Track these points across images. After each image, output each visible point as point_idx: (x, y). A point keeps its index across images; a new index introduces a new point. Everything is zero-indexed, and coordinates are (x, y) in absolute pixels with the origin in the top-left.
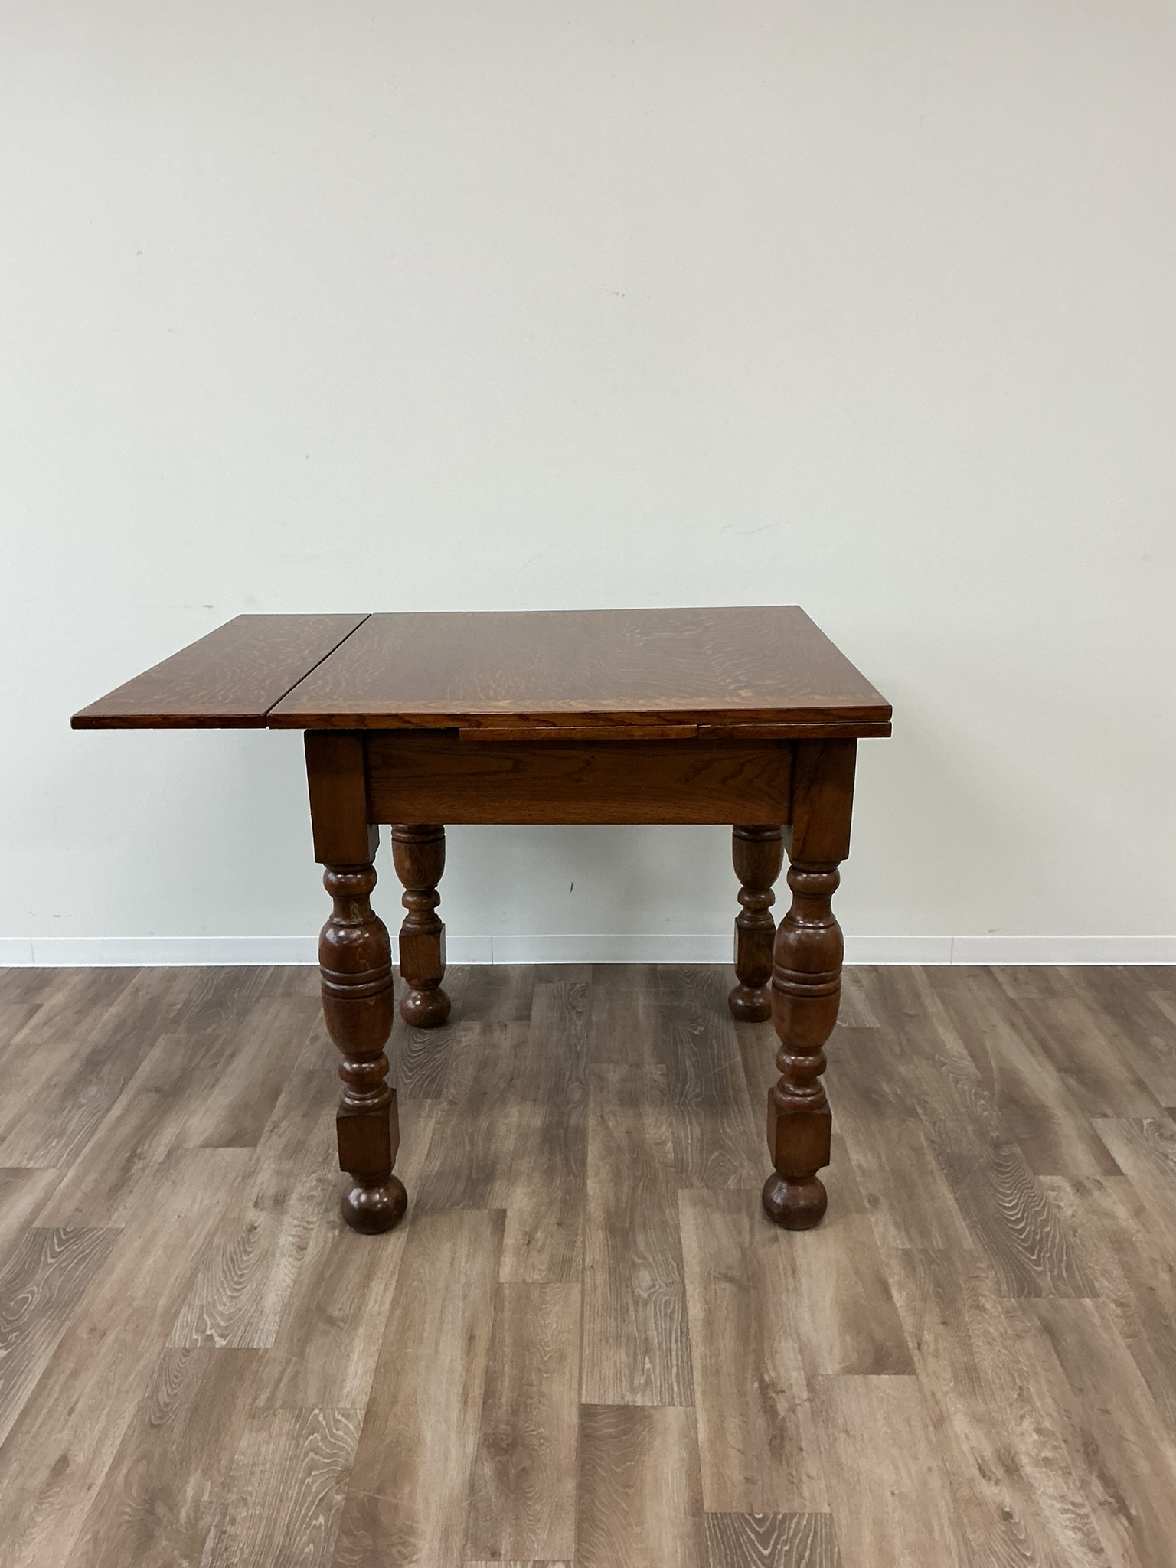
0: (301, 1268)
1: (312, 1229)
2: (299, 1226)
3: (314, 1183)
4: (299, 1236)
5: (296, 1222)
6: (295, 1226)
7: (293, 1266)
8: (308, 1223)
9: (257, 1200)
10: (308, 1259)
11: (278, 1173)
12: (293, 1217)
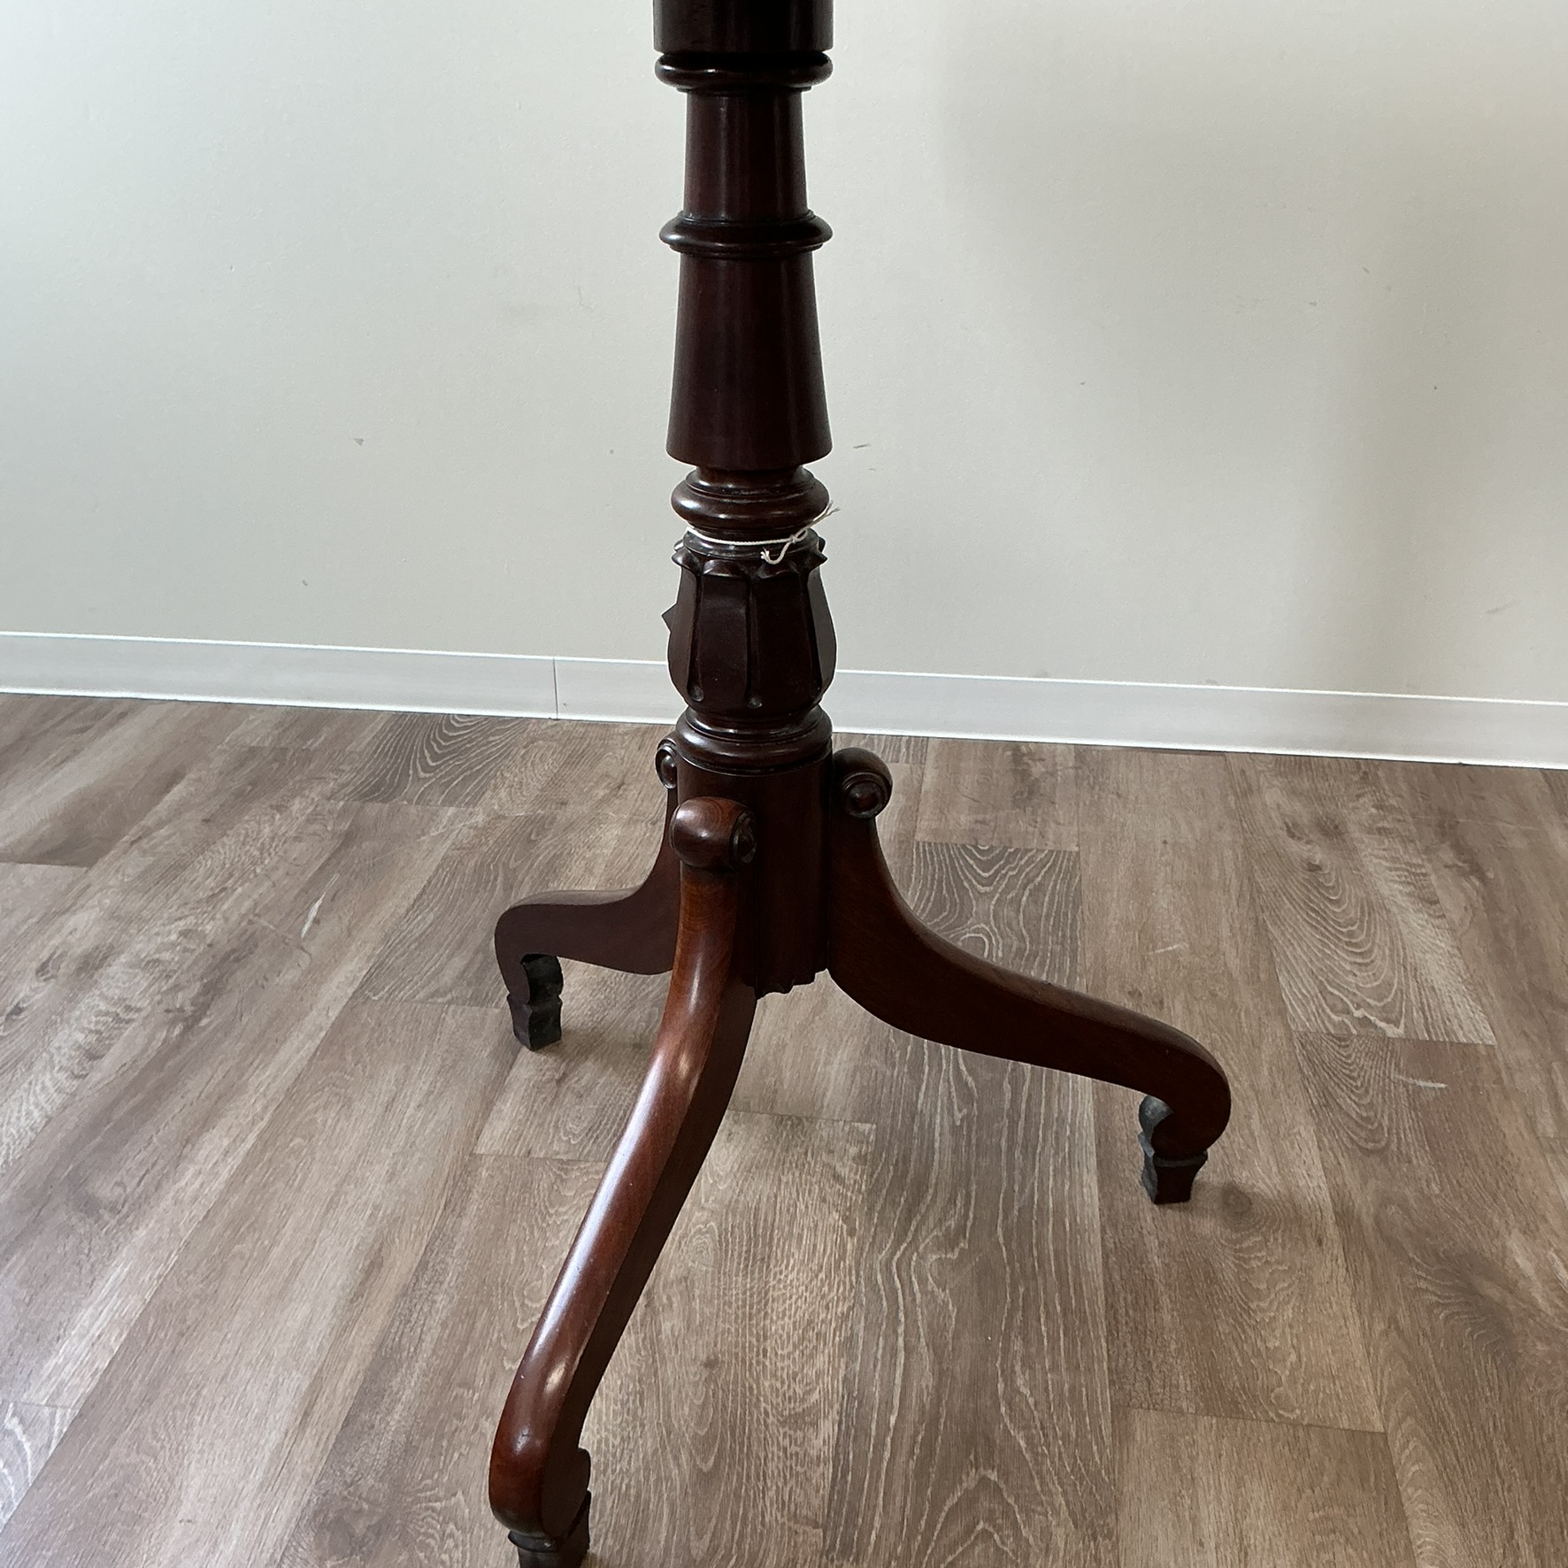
0: (73, 1095)
1: (129, 1022)
2: (107, 1014)
3: (173, 937)
4: (98, 1032)
5: (103, 1006)
6: (99, 1014)
7: (59, 1091)
8: (128, 1009)
9: (48, 961)
10: (95, 1077)
11: (113, 915)
12: (103, 997)
